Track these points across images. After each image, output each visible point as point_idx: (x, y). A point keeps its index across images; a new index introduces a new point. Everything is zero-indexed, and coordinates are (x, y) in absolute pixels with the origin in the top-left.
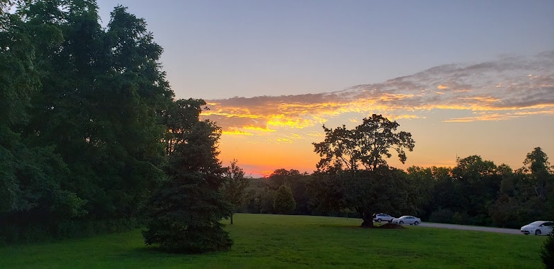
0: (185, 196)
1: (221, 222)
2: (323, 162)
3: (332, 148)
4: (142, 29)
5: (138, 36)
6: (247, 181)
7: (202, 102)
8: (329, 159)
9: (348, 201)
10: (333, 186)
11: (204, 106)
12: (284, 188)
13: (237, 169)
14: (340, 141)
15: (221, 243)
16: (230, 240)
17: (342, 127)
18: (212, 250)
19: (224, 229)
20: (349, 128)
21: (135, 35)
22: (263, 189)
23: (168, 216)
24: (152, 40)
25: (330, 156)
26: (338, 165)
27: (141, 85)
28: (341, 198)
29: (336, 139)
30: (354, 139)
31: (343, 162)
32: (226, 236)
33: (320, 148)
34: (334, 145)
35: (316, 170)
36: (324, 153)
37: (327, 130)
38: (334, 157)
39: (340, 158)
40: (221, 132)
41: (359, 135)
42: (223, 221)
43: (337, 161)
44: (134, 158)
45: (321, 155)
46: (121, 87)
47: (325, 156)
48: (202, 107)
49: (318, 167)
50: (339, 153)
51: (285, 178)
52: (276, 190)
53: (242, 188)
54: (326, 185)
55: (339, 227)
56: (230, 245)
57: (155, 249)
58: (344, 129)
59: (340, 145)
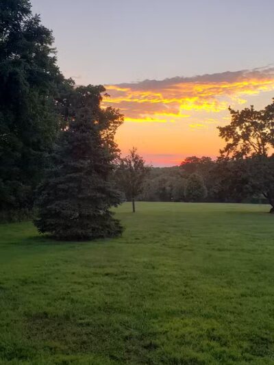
0: (71, 185)
1: (110, 210)
2: (229, 147)
3: (239, 131)
4: (27, 11)
5: (25, 20)
6: (148, 170)
7: (101, 88)
8: (235, 144)
9: (253, 186)
10: (238, 172)
11: (104, 93)
12: (195, 176)
13: (137, 158)
14: (247, 124)
15: (112, 230)
16: (122, 227)
17: (250, 108)
18: (102, 237)
19: (115, 217)
20: (256, 109)
21: (21, 19)
22: (174, 178)
23: (56, 205)
24: (40, 23)
25: (236, 140)
26: (246, 149)
27: (31, 72)
28: (247, 183)
29: (243, 121)
30: (264, 120)
31: (251, 147)
32: (117, 224)
33: (226, 132)
34: (241, 128)
35: (219, 155)
36: (231, 137)
37: (233, 112)
38: (241, 141)
39: (247, 142)
40: (123, 119)
41: (269, 115)
42: (112, 209)
43: (244, 146)
44: (31, 149)
45: (227, 140)
46: (8, 75)
47: (231, 141)
48: (102, 94)
49: (222, 152)
50: (246, 136)
51: (197, 165)
52: (187, 178)
53: (142, 177)
54: (230, 171)
55: (243, 214)
56: (120, 232)
57: (48, 237)
58: (252, 110)
59: (247, 128)
